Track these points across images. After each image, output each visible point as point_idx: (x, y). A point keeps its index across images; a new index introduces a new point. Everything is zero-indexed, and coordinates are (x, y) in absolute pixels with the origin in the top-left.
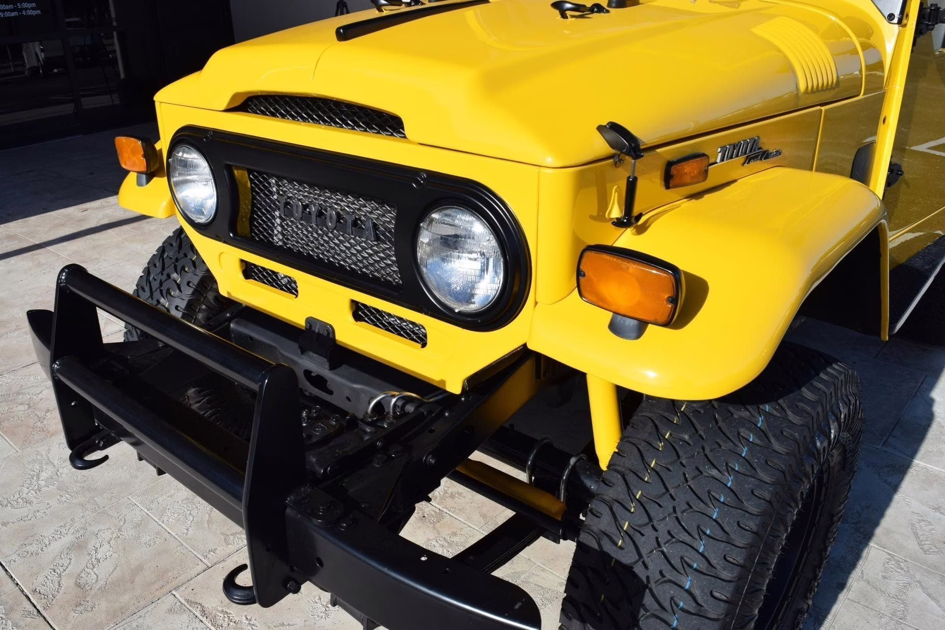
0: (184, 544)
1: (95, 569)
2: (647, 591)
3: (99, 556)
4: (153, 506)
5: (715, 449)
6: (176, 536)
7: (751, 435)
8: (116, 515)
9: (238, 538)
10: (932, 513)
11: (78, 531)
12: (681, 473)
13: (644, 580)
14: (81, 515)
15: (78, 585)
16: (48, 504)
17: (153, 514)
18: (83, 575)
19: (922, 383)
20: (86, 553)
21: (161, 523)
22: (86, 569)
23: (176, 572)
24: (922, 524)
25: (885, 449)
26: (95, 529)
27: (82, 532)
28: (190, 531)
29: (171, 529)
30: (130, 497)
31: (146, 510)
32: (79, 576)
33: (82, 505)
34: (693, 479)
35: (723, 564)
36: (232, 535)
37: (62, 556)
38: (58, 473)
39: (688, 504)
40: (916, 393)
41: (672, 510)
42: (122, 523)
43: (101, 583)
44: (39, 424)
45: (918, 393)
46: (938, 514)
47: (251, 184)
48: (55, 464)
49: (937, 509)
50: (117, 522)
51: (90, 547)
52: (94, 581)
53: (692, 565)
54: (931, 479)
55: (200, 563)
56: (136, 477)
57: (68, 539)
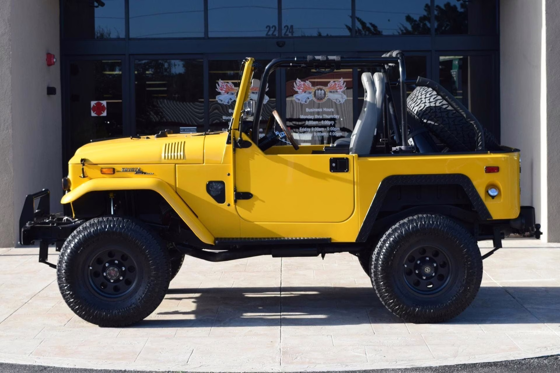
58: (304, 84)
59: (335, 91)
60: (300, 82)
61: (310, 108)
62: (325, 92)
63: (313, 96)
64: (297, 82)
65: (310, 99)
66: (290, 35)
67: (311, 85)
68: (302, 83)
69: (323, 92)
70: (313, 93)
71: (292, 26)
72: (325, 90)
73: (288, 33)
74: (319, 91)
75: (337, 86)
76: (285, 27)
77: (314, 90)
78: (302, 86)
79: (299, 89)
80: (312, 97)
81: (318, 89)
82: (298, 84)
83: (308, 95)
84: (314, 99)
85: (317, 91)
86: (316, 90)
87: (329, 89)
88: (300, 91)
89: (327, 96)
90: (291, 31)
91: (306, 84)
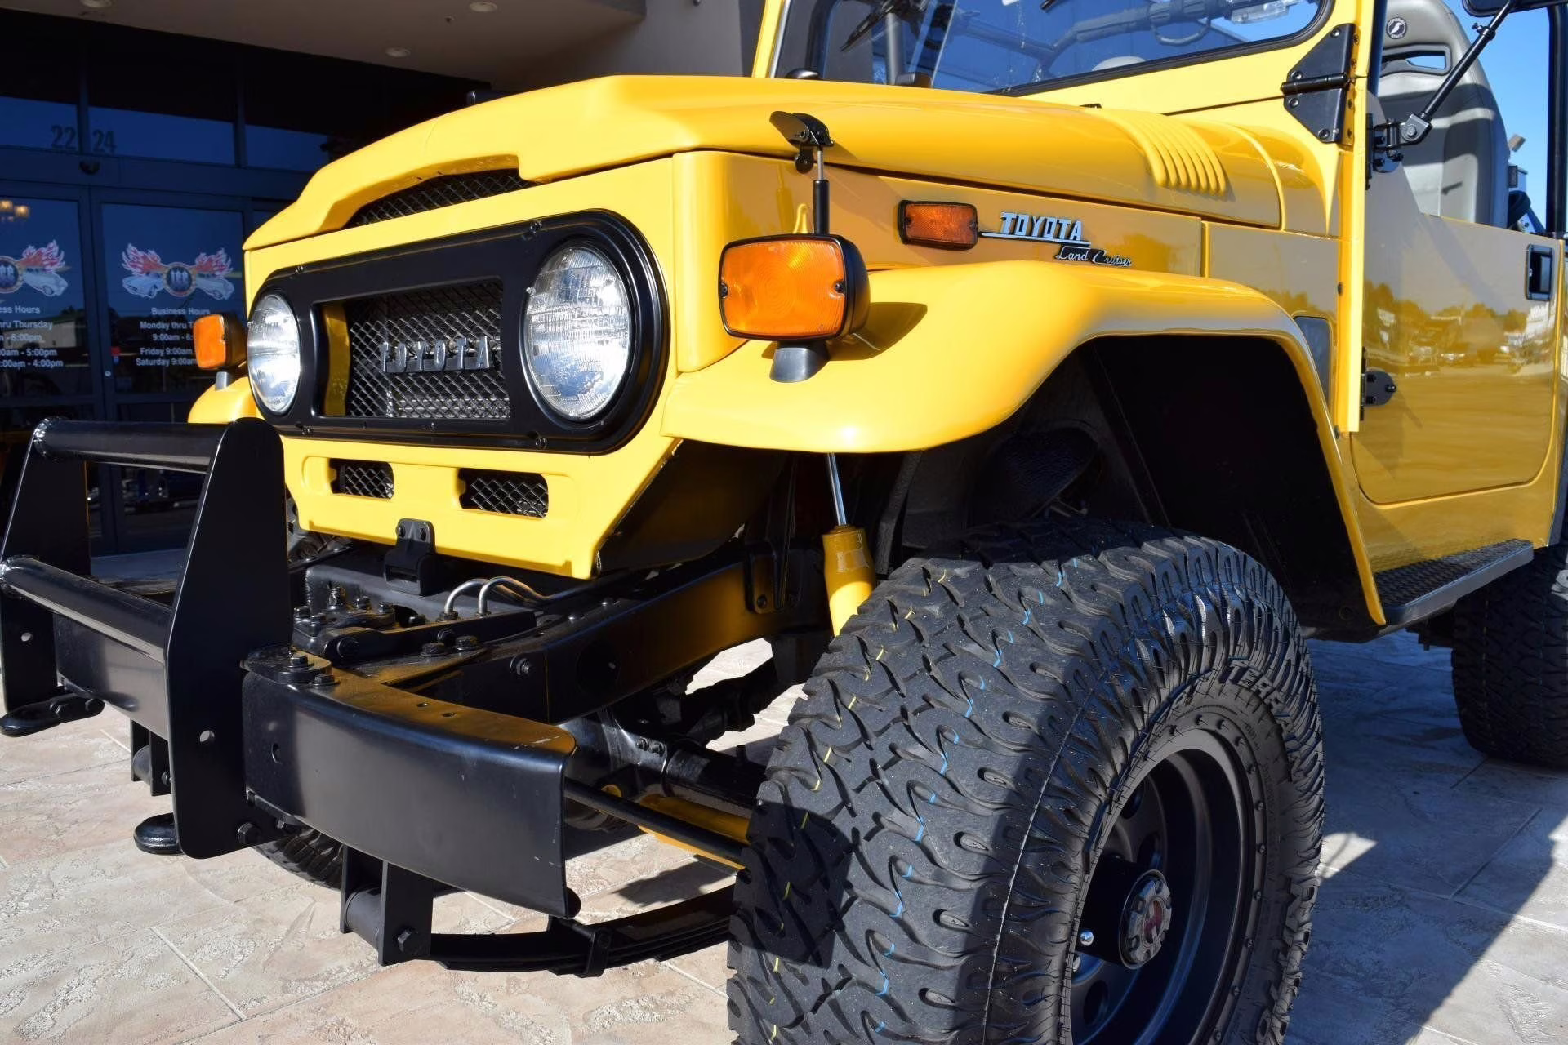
0: (215, 989)
1: (56, 1013)
2: (854, 855)
3: (69, 998)
4: (186, 940)
5: (977, 618)
6: (207, 980)
7: (1040, 594)
8: (122, 948)
9: (306, 985)
10: (1541, 985)
11: (52, 965)
12: (919, 656)
13: (849, 835)
14: (67, 945)
15: (19, 1032)
16: (22, 930)
17: (182, 949)
18: (33, 1019)
19: (1533, 817)
20: (52, 992)
21: (188, 961)
22: (42, 1013)
23: (184, 1024)
24: (1521, 1000)
25: (1458, 899)
26: (80, 965)
27: (57, 967)
28: (232, 974)
29: (201, 968)
30: (153, 928)
31: (172, 945)
32: (26, 1020)
33: (73, 934)
34: (937, 662)
35: (976, 784)
36: (298, 980)
37: (12, 994)
38: (55, 895)
39: (925, 698)
40: (1522, 830)
41: (898, 713)
42: (126, 958)
43: (58, 1031)
44: (54, 837)
45: (1525, 830)
46: (1551, 987)
47: (351, 341)
48: (56, 884)
49: (1552, 979)
50: (119, 957)
51: (62, 988)
52: (46, 1028)
53: (927, 797)
54: (1538, 940)
55: (230, 1014)
56: (176, 904)
57: (34, 973)
58: (144, 258)
59: (210, 274)
60: (135, 252)
61: (160, 307)
62: (190, 276)
63: (165, 282)
64: (129, 251)
65: (160, 289)
66: (107, 151)
67: (159, 261)
68: (141, 254)
69: (185, 274)
70: (165, 276)
71: (110, 134)
72: (191, 272)
73: (102, 146)
74: (178, 273)
75: (214, 264)
76: (95, 133)
77: (167, 271)
78: (141, 261)
79: (135, 266)
80: (162, 284)
81: (175, 269)
82: (131, 257)
83: (156, 281)
84: (167, 288)
85: (173, 273)
86: (170, 271)
87: (197, 268)
88: (136, 271)
89: (193, 283)
90: (109, 143)
91: (149, 257)
